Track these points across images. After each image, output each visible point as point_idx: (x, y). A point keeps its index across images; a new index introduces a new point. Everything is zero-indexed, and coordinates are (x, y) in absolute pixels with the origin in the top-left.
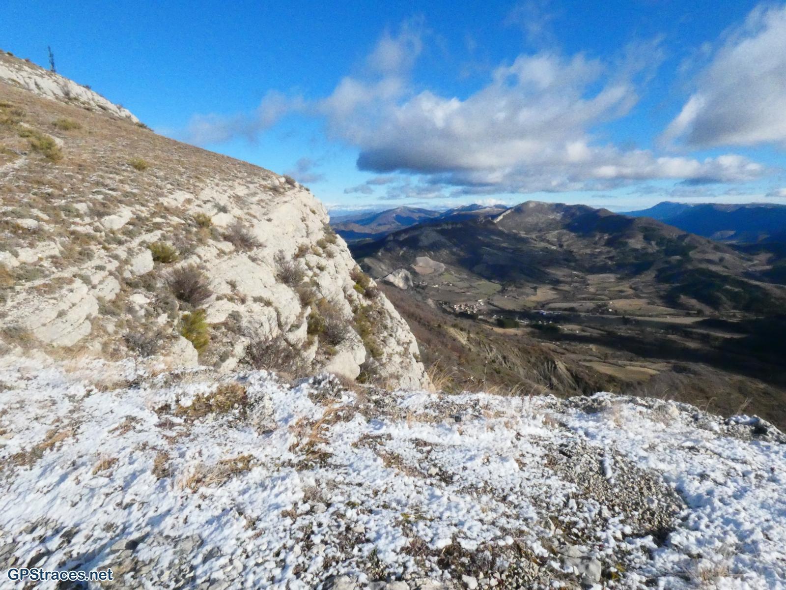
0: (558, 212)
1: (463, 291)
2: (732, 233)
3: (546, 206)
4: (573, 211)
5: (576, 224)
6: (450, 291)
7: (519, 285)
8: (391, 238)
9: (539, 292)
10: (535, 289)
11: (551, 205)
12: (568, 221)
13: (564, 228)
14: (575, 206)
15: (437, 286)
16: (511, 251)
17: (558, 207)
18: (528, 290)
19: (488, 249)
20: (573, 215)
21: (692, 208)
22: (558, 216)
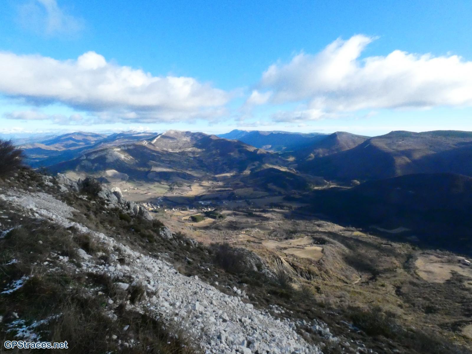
0: (187, 137)
1: (145, 192)
2: (270, 146)
3: (180, 133)
4: (196, 136)
5: (200, 144)
6: (136, 193)
7: (180, 185)
8: (85, 158)
9: (193, 188)
10: (190, 186)
11: (183, 132)
12: (194, 142)
13: (194, 147)
14: (196, 133)
15: (126, 190)
16: (168, 162)
17: (187, 133)
18: (186, 188)
19: (154, 162)
20: (196, 138)
21: (249, 133)
22: (188, 139)
